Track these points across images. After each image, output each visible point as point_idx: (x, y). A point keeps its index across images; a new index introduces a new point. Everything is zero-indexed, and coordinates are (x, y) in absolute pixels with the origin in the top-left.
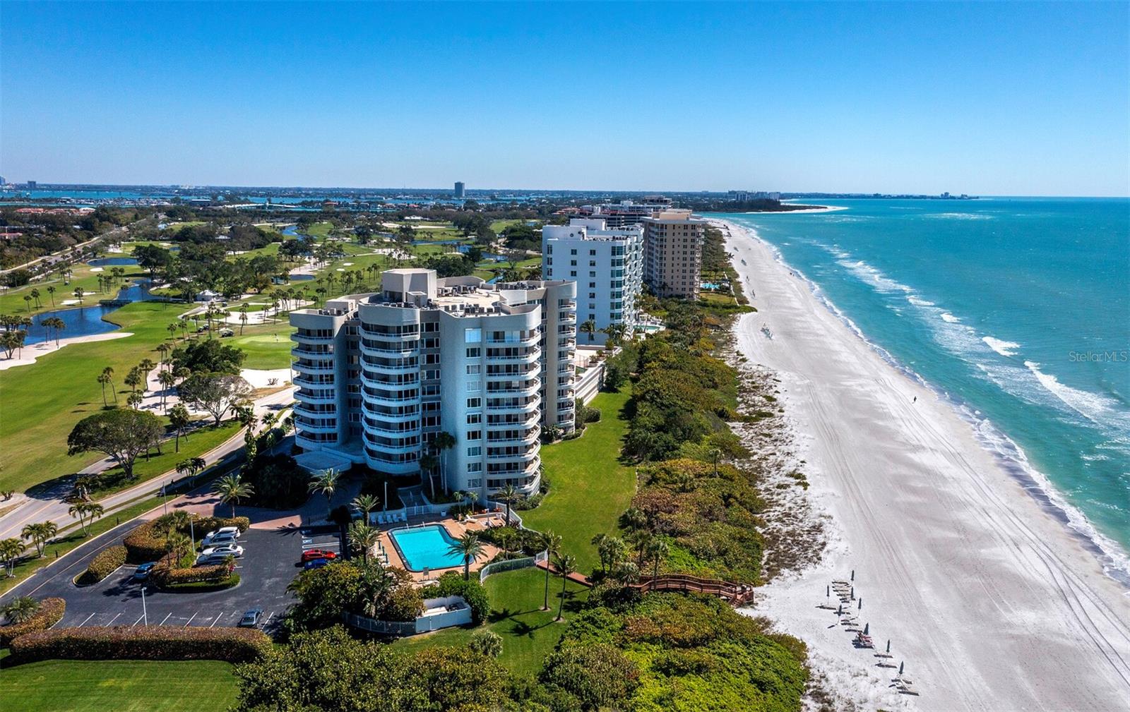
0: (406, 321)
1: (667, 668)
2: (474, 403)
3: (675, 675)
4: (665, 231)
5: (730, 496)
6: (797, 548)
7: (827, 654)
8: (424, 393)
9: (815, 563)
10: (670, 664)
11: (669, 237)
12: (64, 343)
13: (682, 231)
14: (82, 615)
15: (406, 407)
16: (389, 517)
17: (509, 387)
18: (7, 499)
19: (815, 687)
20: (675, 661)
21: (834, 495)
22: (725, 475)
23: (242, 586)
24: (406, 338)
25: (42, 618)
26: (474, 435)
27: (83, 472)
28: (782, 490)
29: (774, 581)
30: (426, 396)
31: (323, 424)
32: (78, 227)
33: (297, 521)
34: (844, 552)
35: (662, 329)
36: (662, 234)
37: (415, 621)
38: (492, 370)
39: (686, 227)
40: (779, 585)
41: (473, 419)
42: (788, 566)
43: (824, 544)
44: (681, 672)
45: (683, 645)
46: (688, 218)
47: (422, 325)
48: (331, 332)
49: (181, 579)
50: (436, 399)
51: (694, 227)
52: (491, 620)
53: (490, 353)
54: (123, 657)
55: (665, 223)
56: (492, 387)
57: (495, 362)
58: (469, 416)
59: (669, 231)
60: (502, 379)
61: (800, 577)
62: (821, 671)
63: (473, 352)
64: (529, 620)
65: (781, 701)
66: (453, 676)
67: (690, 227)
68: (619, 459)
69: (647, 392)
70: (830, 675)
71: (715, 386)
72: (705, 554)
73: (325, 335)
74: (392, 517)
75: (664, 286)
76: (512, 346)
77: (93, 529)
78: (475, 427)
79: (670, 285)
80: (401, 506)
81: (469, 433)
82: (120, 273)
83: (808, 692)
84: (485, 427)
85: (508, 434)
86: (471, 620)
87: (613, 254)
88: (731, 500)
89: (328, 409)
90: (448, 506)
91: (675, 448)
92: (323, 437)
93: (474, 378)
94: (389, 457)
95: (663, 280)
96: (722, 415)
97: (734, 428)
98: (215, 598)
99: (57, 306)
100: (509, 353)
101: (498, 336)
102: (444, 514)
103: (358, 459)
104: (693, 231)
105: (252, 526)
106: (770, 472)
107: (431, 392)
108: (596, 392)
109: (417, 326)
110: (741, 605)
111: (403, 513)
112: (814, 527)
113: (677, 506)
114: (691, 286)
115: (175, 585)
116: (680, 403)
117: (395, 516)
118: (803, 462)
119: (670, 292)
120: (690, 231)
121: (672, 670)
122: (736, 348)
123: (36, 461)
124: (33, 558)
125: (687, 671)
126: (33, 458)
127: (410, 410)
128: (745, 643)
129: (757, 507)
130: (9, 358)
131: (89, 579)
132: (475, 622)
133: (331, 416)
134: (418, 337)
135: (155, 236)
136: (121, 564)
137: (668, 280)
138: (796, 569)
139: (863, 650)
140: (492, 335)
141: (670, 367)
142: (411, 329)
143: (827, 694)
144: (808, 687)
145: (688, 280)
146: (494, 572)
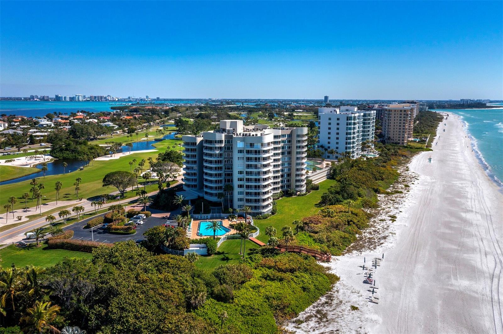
0: (218, 138)
1: (266, 277)
2: (241, 173)
3: (269, 280)
4: (390, 113)
5: (351, 221)
6: (368, 244)
7: (347, 283)
8: (226, 169)
9: (371, 250)
10: (268, 276)
11: (393, 116)
12: (132, 153)
13: (399, 113)
14: (78, 238)
15: (218, 174)
16: (203, 217)
17: (256, 167)
18: (81, 200)
19: (330, 294)
20: (270, 275)
21: (405, 226)
22: (354, 213)
23: (136, 234)
24: (217, 145)
25: (63, 236)
26: (240, 186)
27: (110, 194)
28: (382, 222)
29: (347, 255)
30: (227, 170)
31: (192, 180)
32: (163, 113)
33: (168, 215)
34: (390, 247)
35: (377, 156)
36: (389, 114)
37: (184, 251)
38: (248, 159)
39: (401, 111)
40: (348, 256)
41: (240, 180)
42: (357, 250)
43: (382, 243)
44: (272, 280)
45: (280, 270)
46: (403, 107)
47: (225, 141)
48: (196, 143)
49: (118, 229)
50: (230, 171)
51: (405, 111)
52: (216, 254)
53: (248, 152)
54: (82, 251)
55: (391, 109)
56: (249, 166)
57: (250, 156)
58: (238, 178)
59: (393, 113)
60: (253, 163)
61: (360, 254)
62: (338, 289)
63: (240, 151)
64: (230, 256)
65: (309, 296)
66: (167, 264)
67: (403, 111)
68: (316, 205)
69: (342, 179)
70: (341, 291)
71: (382, 179)
72: (320, 241)
73: (194, 144)
74: (204, 217)
75: (389, 138)
76: (257, 149)
77: (100, 212)
78: (241, 183)
79: (392, 138)
80: (209, 213)
81: (238, 185)
82: (166, 129)
83: (326, 295)
84: (245, 183)
85: (256, 187)
86: (207, 254)
87: (347, 120)
88: (351, 223)
89: (194, 175)
90: (228, 215)
91: (341, 201)
92: (192, 186)
93: (241, 162)
94: (211, 194)
95: (389, 136)
96: (377, 191)
97: (379, 196)
98: (124, 237)
99: (139, 140)
100: (256, 152)
101: (252, 145)
102: (225, 218)
103: (201, 195)
104: (405, 113)
105: (153, 215)
106: (381, 214)
107: (229, 169)
108: (325, 179)
109: (223, 140)
110: (323, 261)
111: (209, 215)
112: (383, 237)
113: (321, 222)
114: (403, 139)
115: (114, 231)
116: (354, 183)
117: (206, 216)
118: (401, 212)
119: (392, 141)
120: (403, 113)
121: (268, 278)
122: (408, 165)
123: (97, 189)
124: (76, 219)
125: (275, 280)
126: (96, 188)
127: (220, 175)
128: (311, 274)
129: (362, 227)
130: (111, 157)
131: (88, 227)
132: (209, 255)
133: (195, 178)
134: (223, 145)
135: (189, 116)
136: (101, 223)
137: (391, 136)
138: (360, 252)
139: (367, 284)
140: (249, 145)
141: (361, 170)
142: (221, 142)
143: (334, 297)
144: (327, 294)
145: (401, 136)
146: (229, 239)
